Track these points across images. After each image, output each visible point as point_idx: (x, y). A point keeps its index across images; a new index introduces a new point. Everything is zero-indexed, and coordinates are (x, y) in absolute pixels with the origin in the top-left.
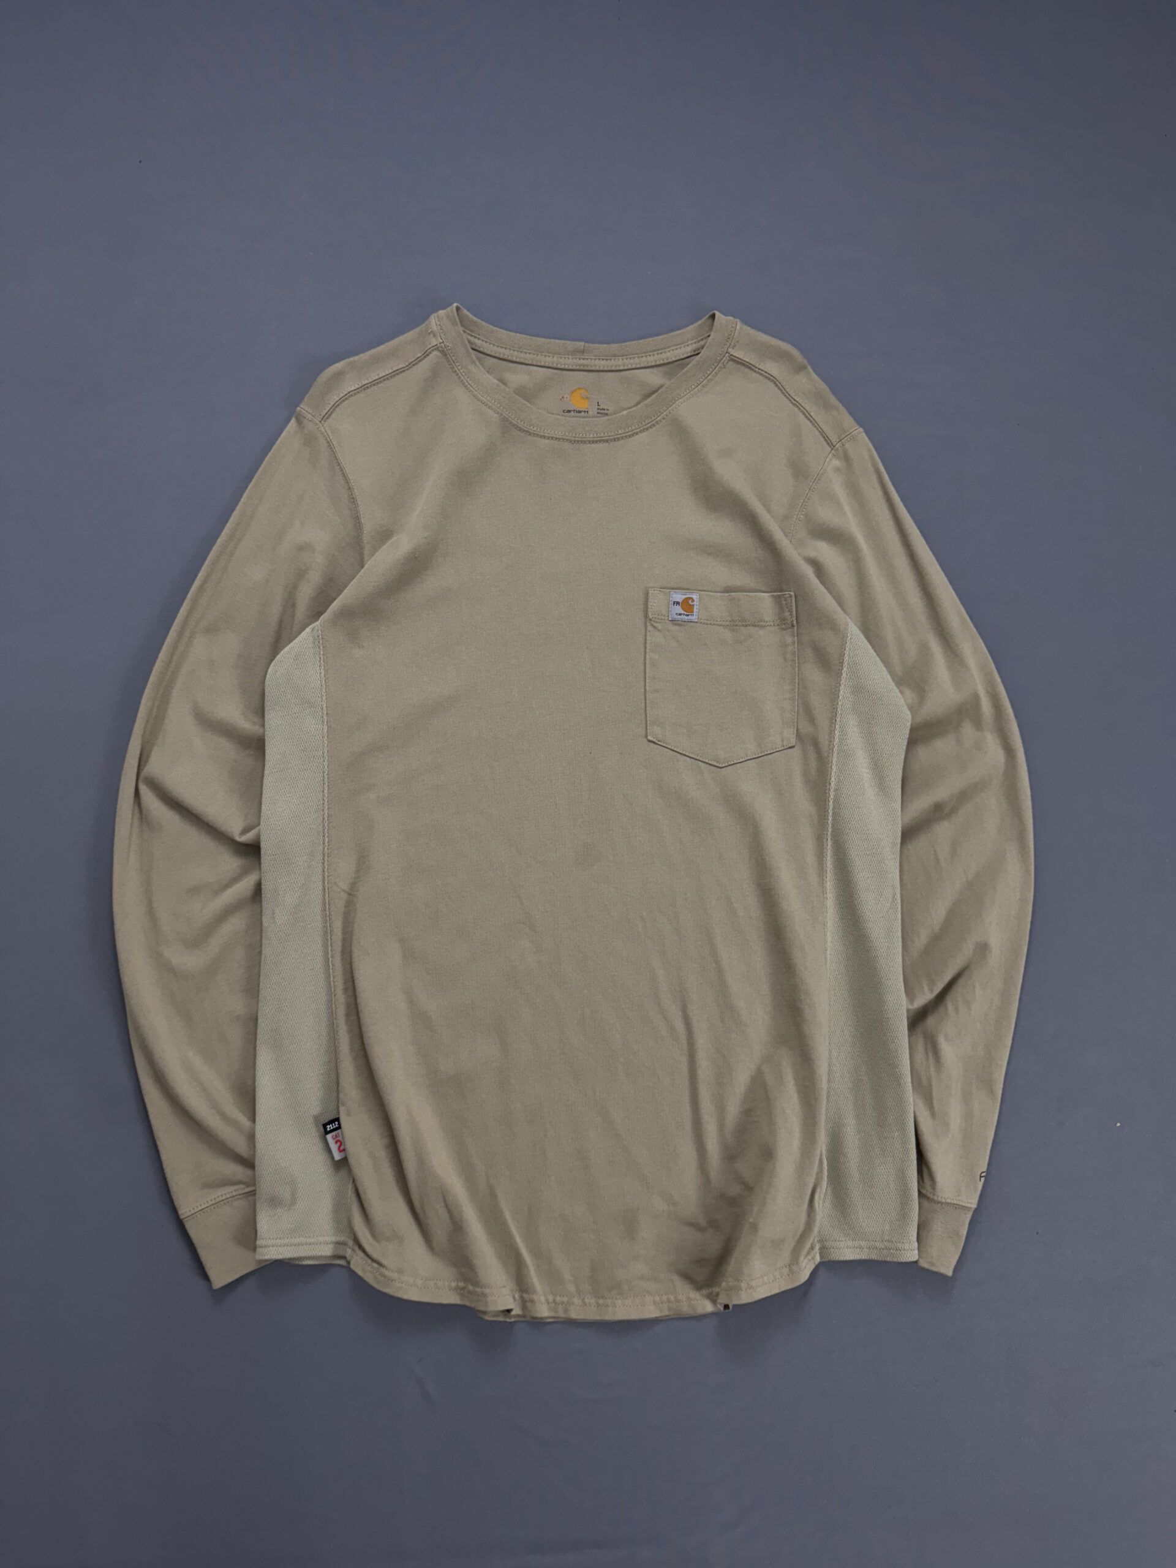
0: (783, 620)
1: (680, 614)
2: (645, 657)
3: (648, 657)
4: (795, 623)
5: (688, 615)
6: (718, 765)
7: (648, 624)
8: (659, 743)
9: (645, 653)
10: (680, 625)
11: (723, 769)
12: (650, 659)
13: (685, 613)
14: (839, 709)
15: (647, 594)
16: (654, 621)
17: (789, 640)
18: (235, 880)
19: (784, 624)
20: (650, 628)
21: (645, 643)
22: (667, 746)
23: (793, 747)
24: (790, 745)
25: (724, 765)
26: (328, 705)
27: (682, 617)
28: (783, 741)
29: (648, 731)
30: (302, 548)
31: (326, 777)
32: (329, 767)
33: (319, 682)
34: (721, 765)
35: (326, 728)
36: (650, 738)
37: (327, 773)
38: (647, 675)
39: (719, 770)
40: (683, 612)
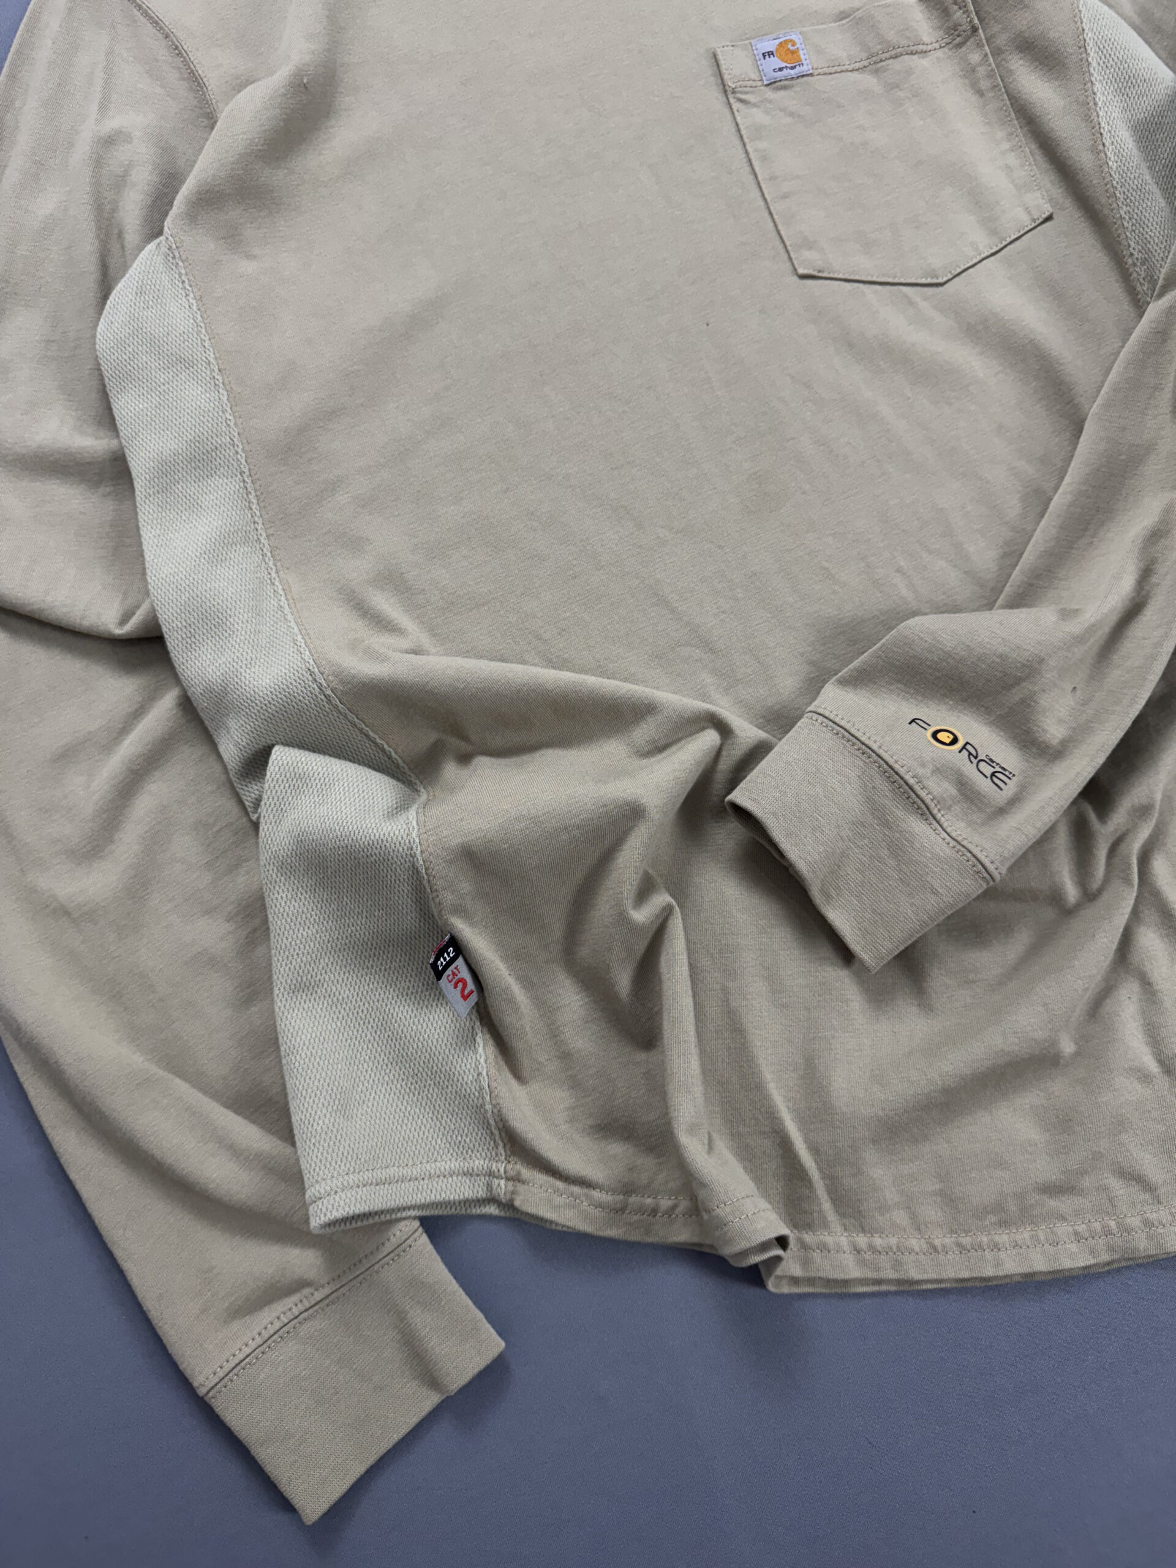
0: (953, 30)
1: (781, 69)
2: (747, 152)
3: (750, 150)
4: (976, 21)
5: (793, 68)
6: (935, 281)
7: (732, 101)
8: (821, 275)
9: (744, 145)
10: (785, 88)
11: (946, 286)
12: (756, 150)
13: (789, 65)
14: (1103, 125)
15: (715, 56)
16: (741, 92)
17: (975, 57)
18: (138, 713)
19: (958, 36)
20: (736, 105)
21: (739, 130)
22: (836, 276)
23: (1049, 218)
24: (1044, 216)
25: (945, 279)
26: (217, 355)
27: (785, 72)
28: (1029, 213)
29: (795, 262)
30: (109, 141)
31: (249, 480)
32: (249, 460)
33: (192, 321)
34: (940, 280)
35: (225, 393)
36: (801, 271)
37: (247, 473)
38: (760, 178)
39: (941, 289)
40: (784, 65)
